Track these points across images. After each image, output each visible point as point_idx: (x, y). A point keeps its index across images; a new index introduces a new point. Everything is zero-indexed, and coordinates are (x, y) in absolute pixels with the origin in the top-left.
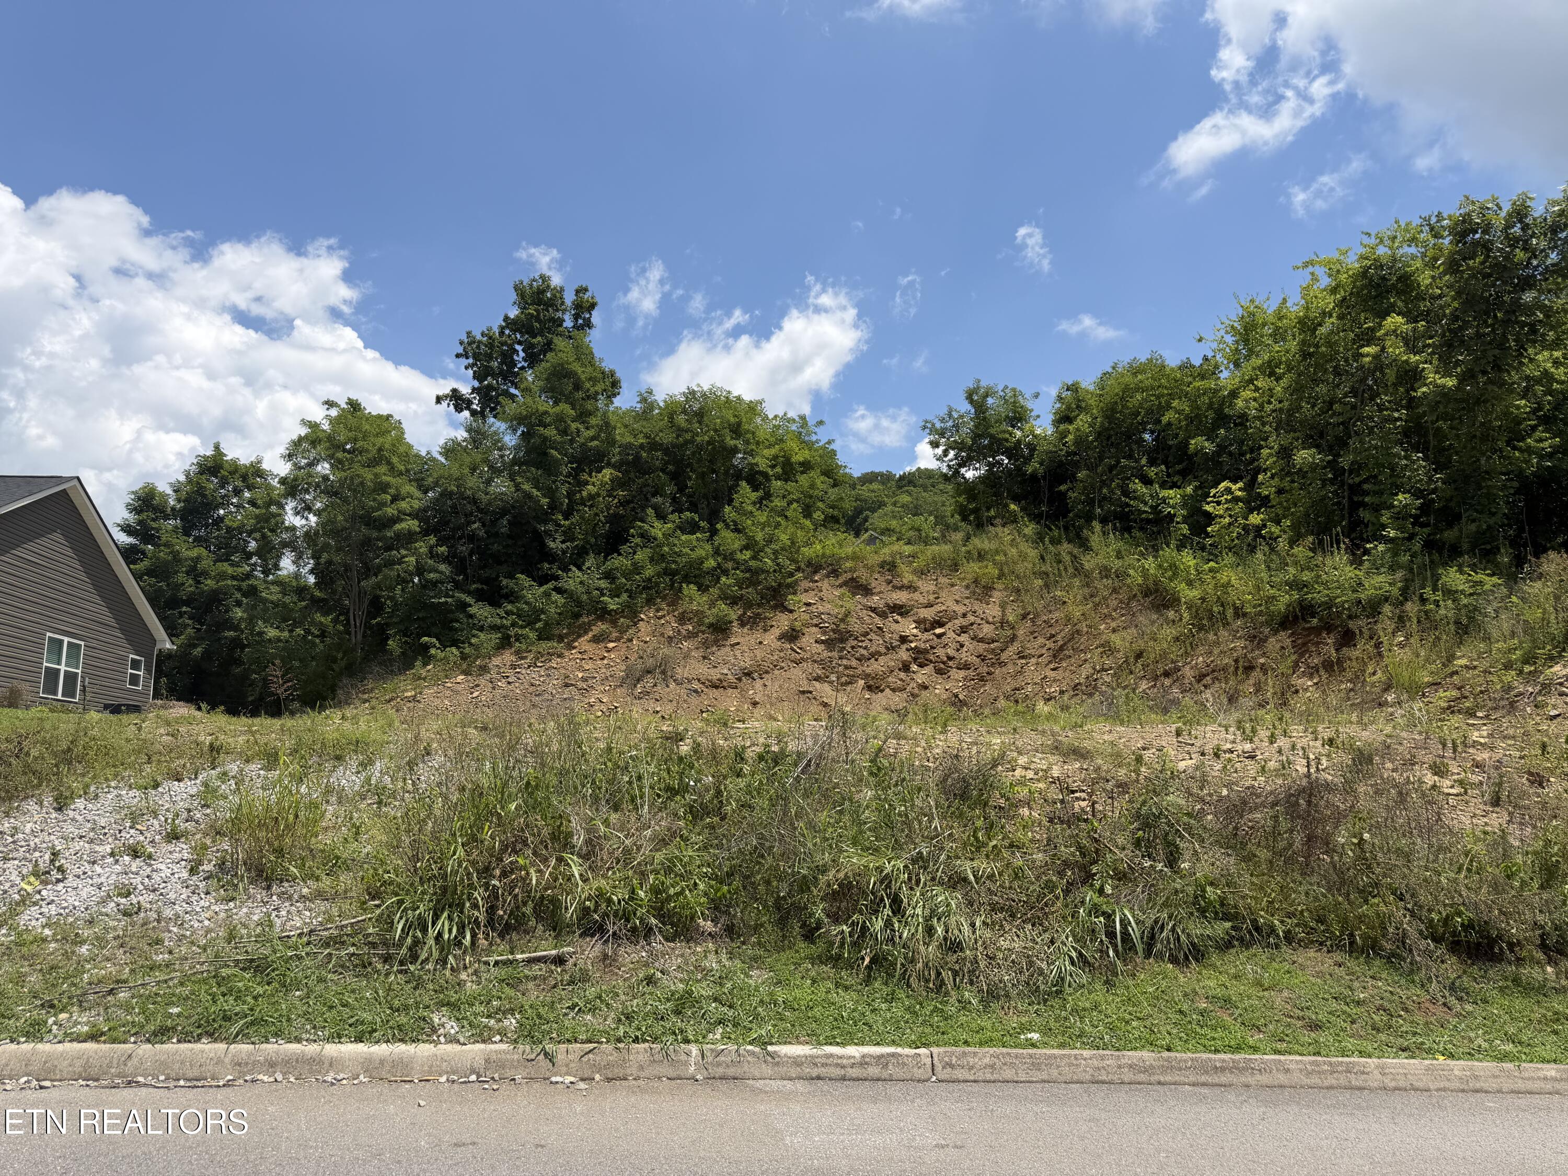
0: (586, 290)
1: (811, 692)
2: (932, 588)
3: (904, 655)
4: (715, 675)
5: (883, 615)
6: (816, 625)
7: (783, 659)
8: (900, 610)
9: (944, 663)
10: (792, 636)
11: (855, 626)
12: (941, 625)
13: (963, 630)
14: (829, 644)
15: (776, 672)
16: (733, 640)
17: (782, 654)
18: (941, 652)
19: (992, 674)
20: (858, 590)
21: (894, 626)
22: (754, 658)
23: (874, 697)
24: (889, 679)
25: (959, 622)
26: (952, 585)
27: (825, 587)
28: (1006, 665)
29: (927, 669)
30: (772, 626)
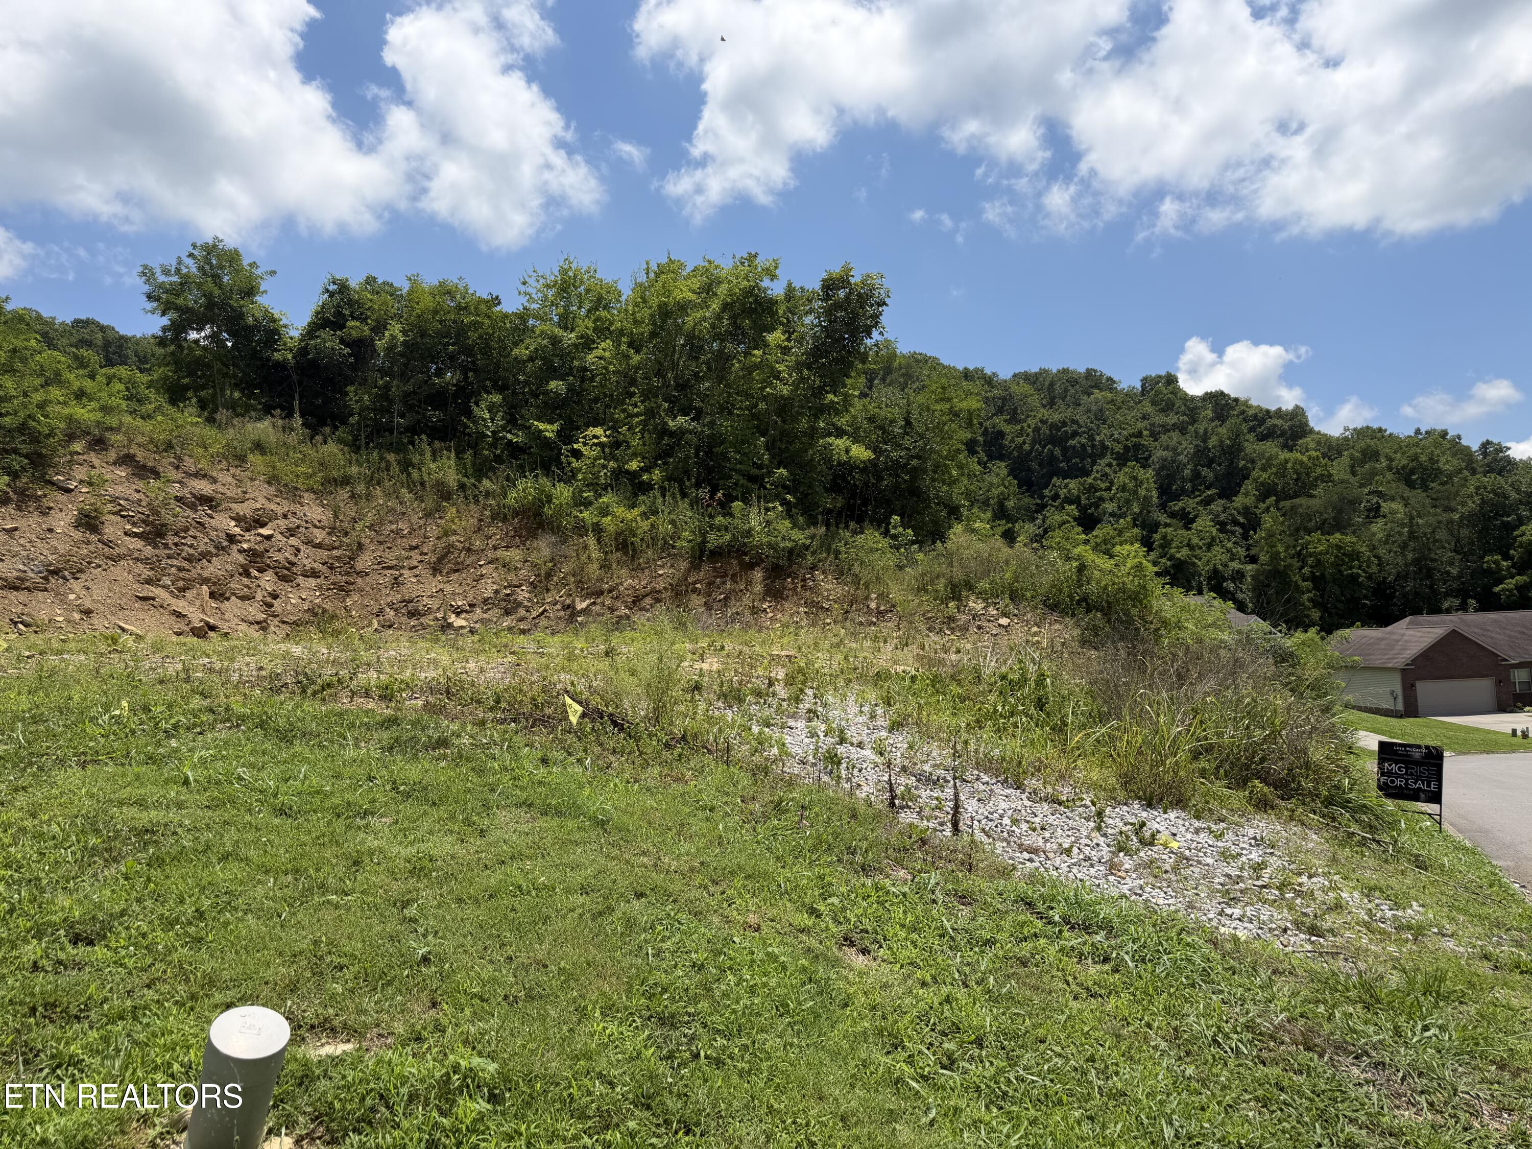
1: (153, 599)
2: (231, 480)
3: (238, 557)
6: (116, 513)
7: (96, 555)
8: (210, 502)
9: (286, 569)
10: (89, 524)
11: (169, 519)
12: (264, 525)
13: (291, 532)
14: (145, 539)
15: (94, 571)
16: (5, 524)
17: (91, 548)
18: (278, 556)
19: (352, 584)
20: (143, 471)
21: (213, 522)
22: (55, 550)
23: (222, 606)
24: (232, 585)
25: (282, 523)
26: (252, 480)
27: (96, 462)
28: (367, 574)
29: (269, 576)
30: (50, 508)
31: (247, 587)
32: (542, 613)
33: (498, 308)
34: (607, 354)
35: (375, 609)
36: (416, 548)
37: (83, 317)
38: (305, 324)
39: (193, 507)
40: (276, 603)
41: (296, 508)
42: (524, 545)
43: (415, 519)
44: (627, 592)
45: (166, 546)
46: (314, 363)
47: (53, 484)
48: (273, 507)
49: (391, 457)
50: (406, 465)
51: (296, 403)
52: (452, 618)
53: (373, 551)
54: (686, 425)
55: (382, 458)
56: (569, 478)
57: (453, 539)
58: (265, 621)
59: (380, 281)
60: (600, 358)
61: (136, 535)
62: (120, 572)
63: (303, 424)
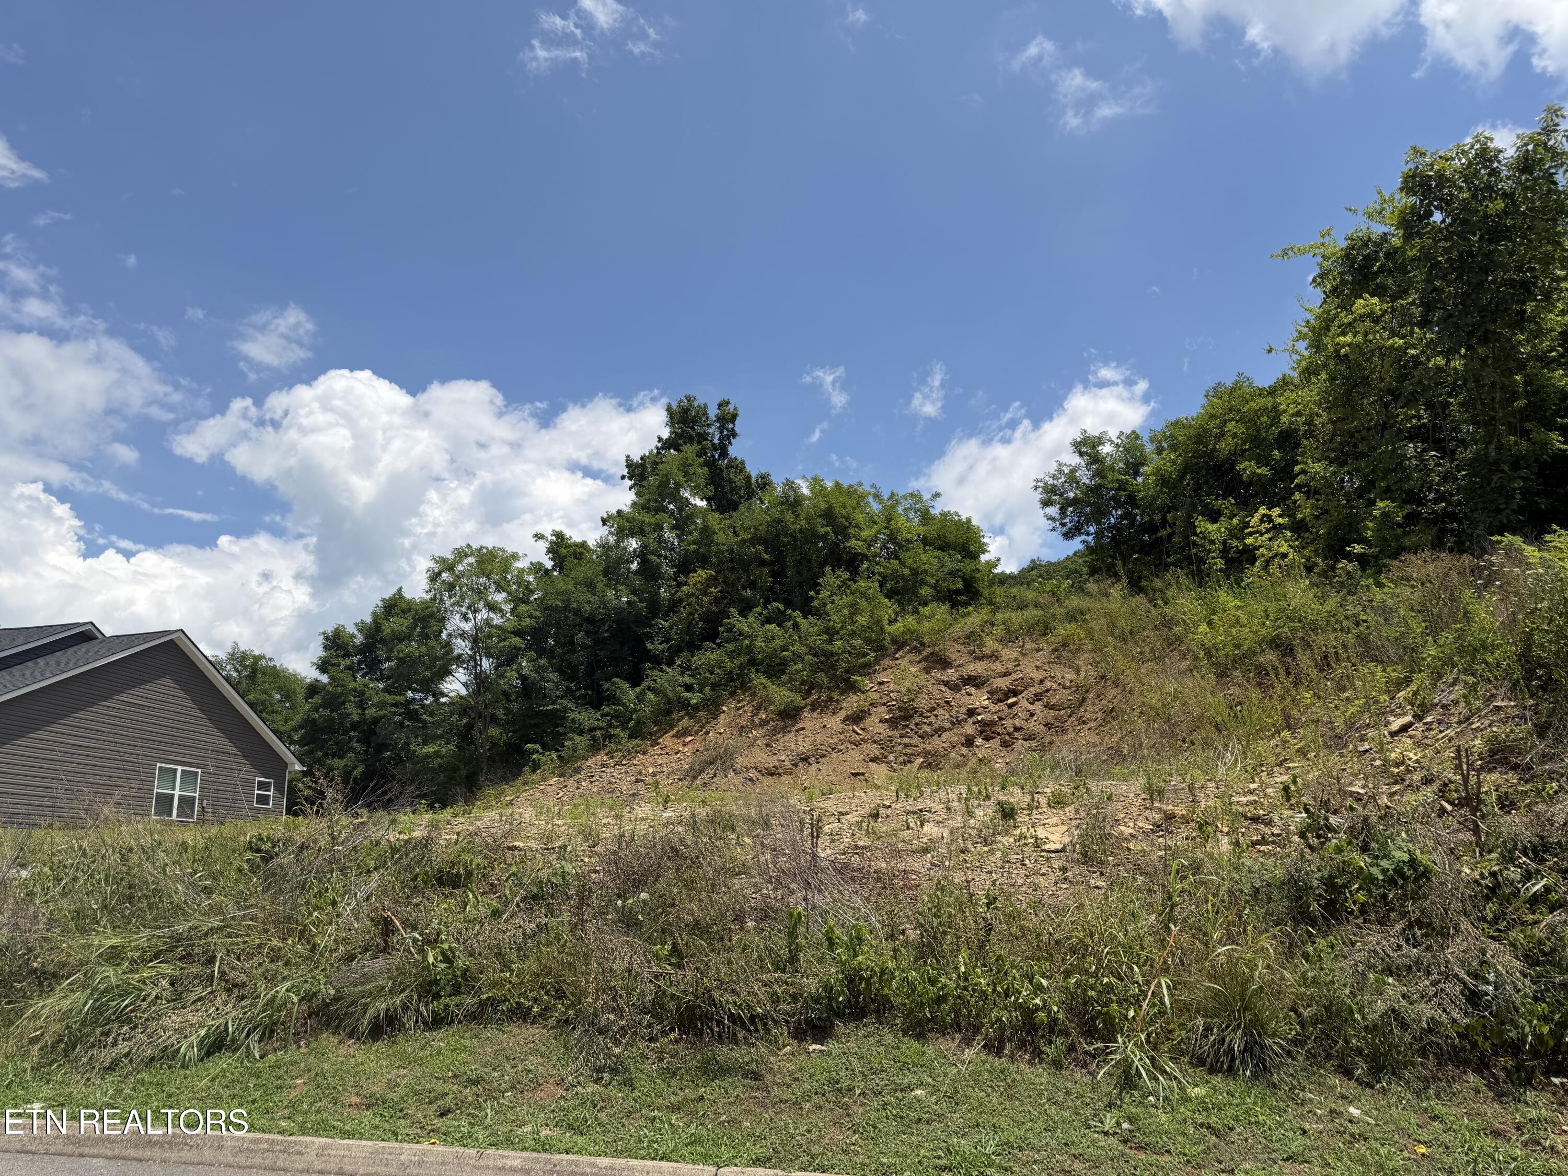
0: (728, 403)
1: (863, 774)
2: (1015, 655)
3: (969, 728)
4: (772, 762)
5: (955, 688)
6: (884, 704)
7: (842, 742)
8: (975, 681)
9: (1009, 734)
10: (857, 718)
11: (922, 702)
12: (1015, 693)
13: (1038, 697)
14: (892, 723)
15: (834, 755)
16: (800, 725)
17: (842, 737)
22: (816, 742)
24: (950, 756)
29: (991, 743)
45: (906, 727)
61: (886, 721)
62: (853, 754)
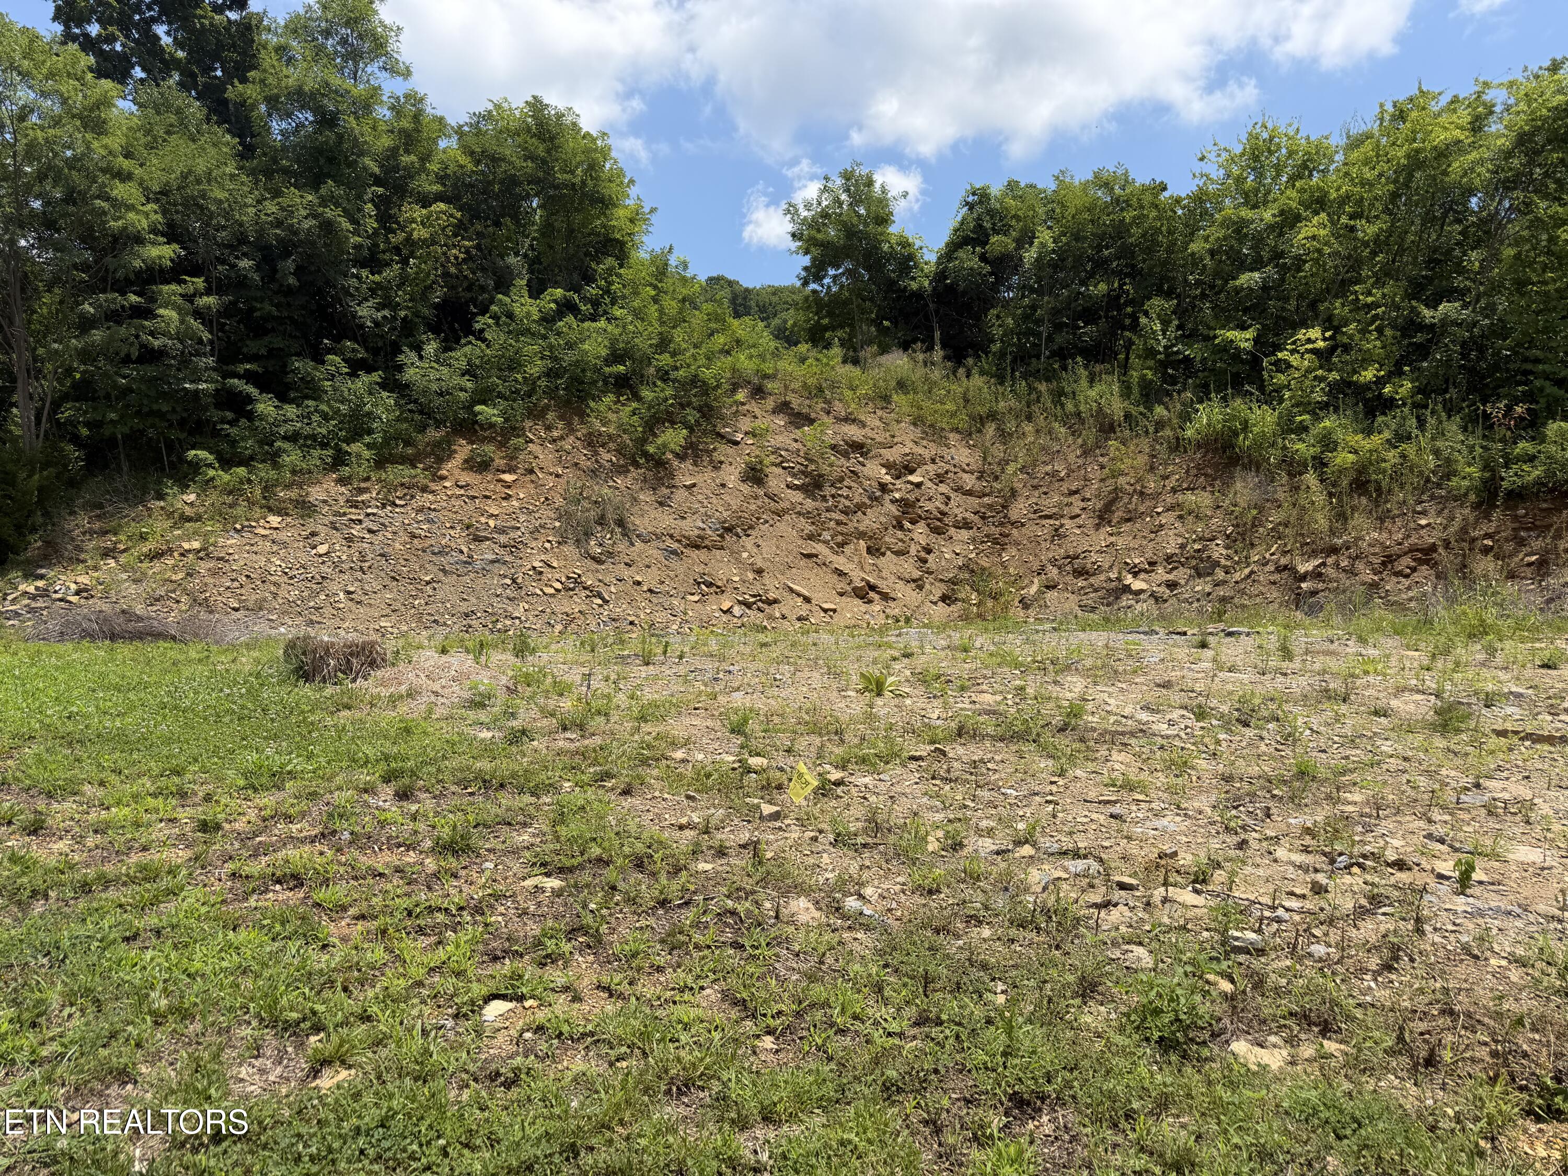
6: (778, 464)
8: (861, 449)
10: (755, 477)
11: (824, 468)
12: (913, 471)
13: (940, 478)
14: (805, 491)
16: (684, 480)
17: (757, 502)
18: (929, 506)
19: (1007, 536)
20: (800, 419)
21: (865, 469)
22: (728, 507)
23: (878, 562)
24: (887, 539)
25: (931, 468)
26: (898, 422)
27: (758, 412)
28: (1023, 525)
29: (921, 528)
30: (721, 462)
31: (901, 540)
32: (1249, 576)
33: (1166, 194)
34: (1322, 232)
35: (1036, 566)
36: (1076, 492)
37: (715, 275)
38: (942, 245)
39: (846, 455)
40: (930, 558)
41: (944, 451)
42: (1212, 485)
43: (1072, 458)
44: (1372, 550)
45: (824, 499)
46: (951, 289)
47: (723, 437)
48: (920, 450)
49: (1043, 387)
50: (1059, 395)
51: (937, 334)
52: (1129, 579)
53: (1027, 497)
54: (1454, 316)
55: (1031, 389)
56: (1271, 397)
57: (1122, 480)
58: (920, 579)
59: (1022, 185)
60: (1314, 237)
61: (797, 488)
62: (784, 527)
63: (945, 358)
